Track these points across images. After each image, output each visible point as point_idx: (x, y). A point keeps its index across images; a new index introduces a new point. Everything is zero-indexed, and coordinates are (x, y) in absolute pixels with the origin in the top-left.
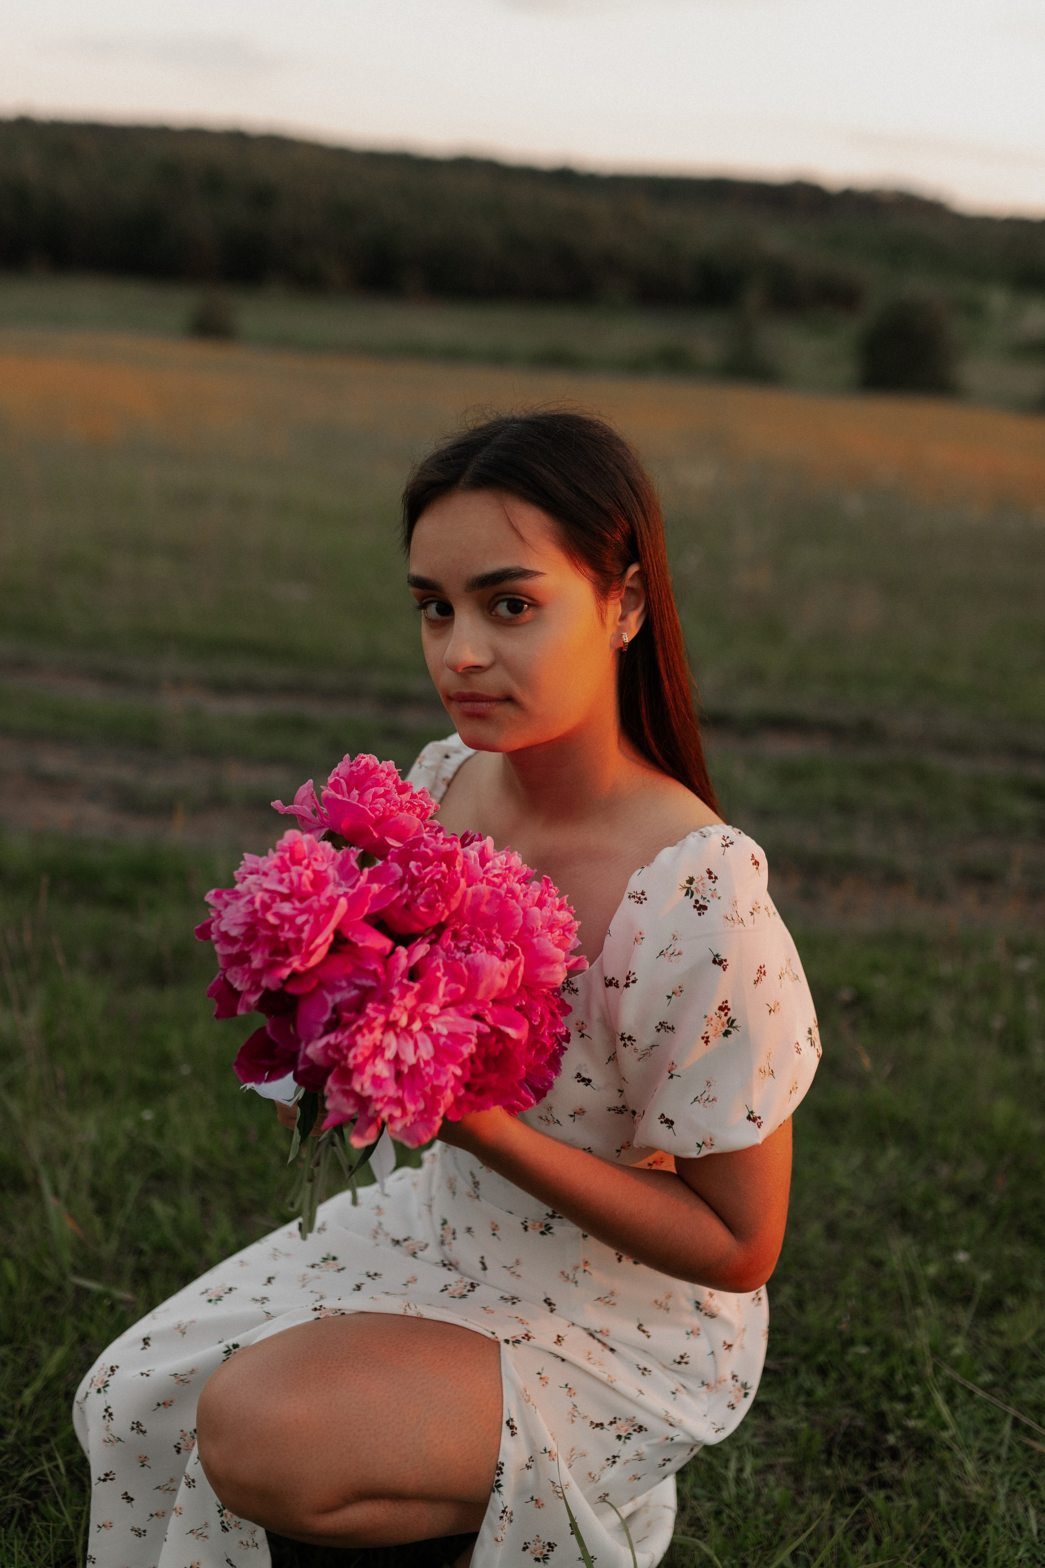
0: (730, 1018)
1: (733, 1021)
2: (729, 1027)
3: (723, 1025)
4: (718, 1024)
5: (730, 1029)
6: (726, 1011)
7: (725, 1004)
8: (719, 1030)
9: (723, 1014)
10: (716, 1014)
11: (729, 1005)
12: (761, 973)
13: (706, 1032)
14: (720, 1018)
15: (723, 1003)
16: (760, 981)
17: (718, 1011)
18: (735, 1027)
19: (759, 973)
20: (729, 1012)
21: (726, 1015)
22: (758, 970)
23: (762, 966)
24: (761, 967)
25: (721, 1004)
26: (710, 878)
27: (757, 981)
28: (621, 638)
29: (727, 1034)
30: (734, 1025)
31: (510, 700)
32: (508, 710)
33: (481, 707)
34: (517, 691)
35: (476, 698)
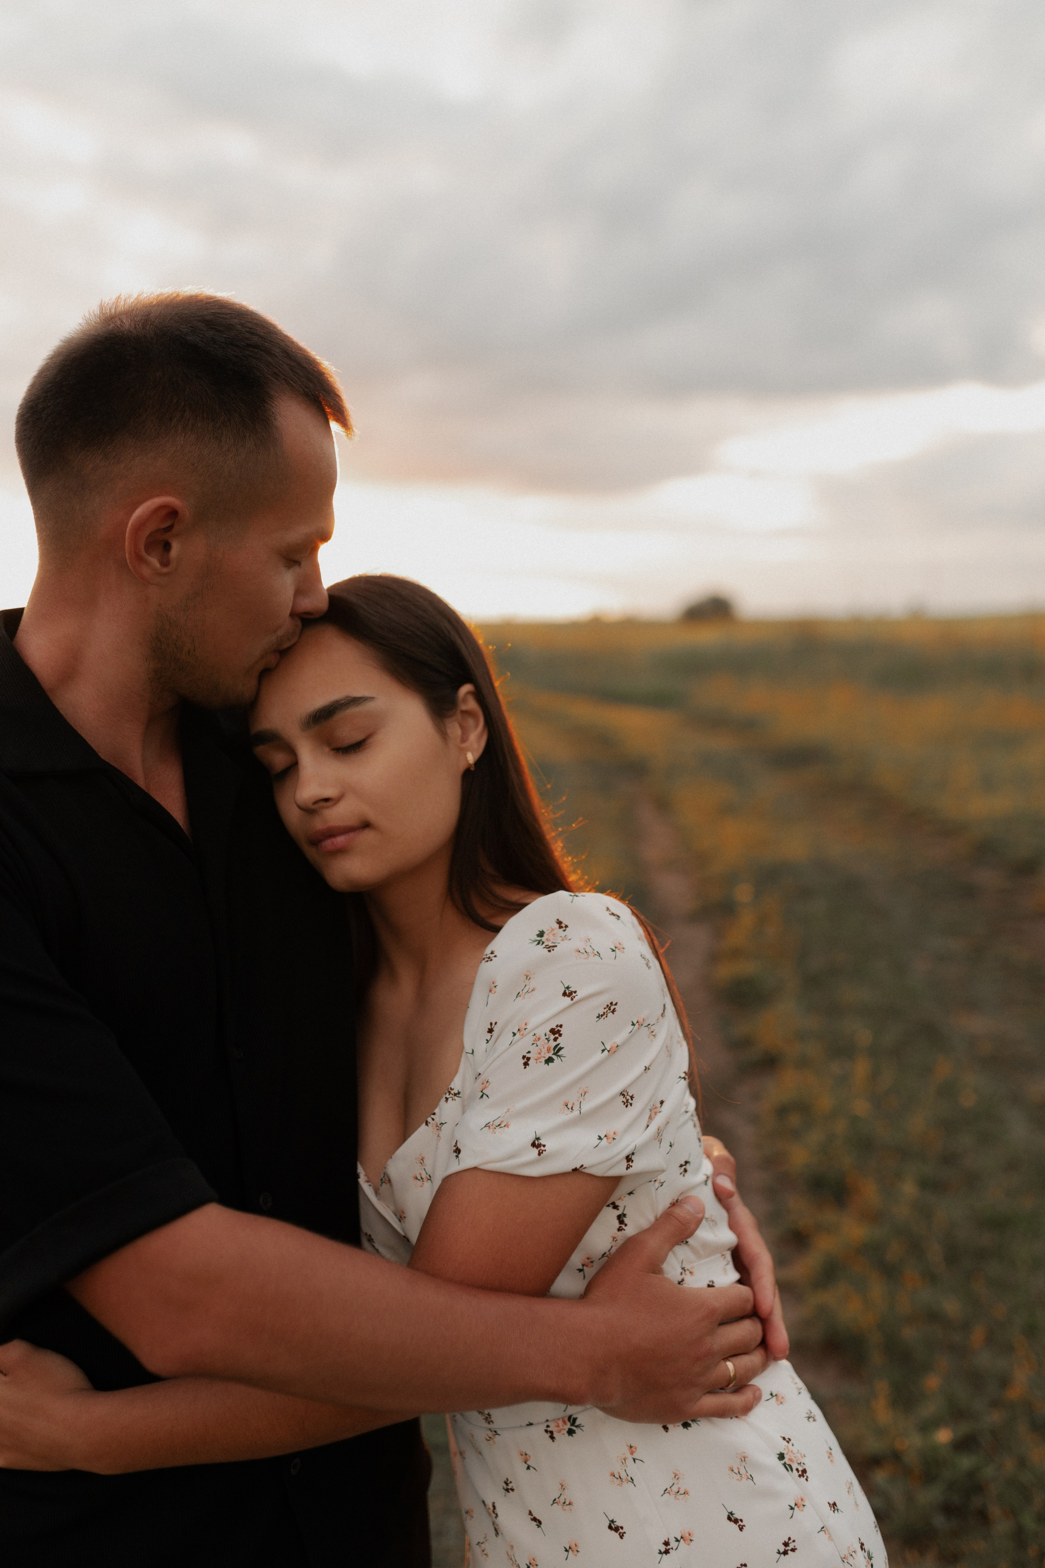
0: (558, 1044)
1: (561, 1049)
2: (553, 1054)
3: (549, 1050)
4: (545, 1048)
5: (554, 1057)
6: (557, 1035)
7: (559, 1028)
8: (542, 1054)
9: (552, 1037)
10: (546, 1035)
11: (563, 1030)
12: (610, 1009)
13: (529, 1052)
14: (548, 1041)
15: (557, 1026)
16: (604, 1016)
17: (548, 1033)
18: (559, 1056)
19: (607, 1009)
20: (559, 1038)
21: (555, 1039)
22: (608, 1006)
23: (614, 1003)
24: (611, 1003)
25: (554, 1027)
26: (561, 927)
27: (602, 1016)
28: (466, 758)
29: (549, 1060)
30: (560, 1054)
31: (366, 825)
32: (368, 837)
33: (341, 840)
34: (371, 814)
35: (333, 832)
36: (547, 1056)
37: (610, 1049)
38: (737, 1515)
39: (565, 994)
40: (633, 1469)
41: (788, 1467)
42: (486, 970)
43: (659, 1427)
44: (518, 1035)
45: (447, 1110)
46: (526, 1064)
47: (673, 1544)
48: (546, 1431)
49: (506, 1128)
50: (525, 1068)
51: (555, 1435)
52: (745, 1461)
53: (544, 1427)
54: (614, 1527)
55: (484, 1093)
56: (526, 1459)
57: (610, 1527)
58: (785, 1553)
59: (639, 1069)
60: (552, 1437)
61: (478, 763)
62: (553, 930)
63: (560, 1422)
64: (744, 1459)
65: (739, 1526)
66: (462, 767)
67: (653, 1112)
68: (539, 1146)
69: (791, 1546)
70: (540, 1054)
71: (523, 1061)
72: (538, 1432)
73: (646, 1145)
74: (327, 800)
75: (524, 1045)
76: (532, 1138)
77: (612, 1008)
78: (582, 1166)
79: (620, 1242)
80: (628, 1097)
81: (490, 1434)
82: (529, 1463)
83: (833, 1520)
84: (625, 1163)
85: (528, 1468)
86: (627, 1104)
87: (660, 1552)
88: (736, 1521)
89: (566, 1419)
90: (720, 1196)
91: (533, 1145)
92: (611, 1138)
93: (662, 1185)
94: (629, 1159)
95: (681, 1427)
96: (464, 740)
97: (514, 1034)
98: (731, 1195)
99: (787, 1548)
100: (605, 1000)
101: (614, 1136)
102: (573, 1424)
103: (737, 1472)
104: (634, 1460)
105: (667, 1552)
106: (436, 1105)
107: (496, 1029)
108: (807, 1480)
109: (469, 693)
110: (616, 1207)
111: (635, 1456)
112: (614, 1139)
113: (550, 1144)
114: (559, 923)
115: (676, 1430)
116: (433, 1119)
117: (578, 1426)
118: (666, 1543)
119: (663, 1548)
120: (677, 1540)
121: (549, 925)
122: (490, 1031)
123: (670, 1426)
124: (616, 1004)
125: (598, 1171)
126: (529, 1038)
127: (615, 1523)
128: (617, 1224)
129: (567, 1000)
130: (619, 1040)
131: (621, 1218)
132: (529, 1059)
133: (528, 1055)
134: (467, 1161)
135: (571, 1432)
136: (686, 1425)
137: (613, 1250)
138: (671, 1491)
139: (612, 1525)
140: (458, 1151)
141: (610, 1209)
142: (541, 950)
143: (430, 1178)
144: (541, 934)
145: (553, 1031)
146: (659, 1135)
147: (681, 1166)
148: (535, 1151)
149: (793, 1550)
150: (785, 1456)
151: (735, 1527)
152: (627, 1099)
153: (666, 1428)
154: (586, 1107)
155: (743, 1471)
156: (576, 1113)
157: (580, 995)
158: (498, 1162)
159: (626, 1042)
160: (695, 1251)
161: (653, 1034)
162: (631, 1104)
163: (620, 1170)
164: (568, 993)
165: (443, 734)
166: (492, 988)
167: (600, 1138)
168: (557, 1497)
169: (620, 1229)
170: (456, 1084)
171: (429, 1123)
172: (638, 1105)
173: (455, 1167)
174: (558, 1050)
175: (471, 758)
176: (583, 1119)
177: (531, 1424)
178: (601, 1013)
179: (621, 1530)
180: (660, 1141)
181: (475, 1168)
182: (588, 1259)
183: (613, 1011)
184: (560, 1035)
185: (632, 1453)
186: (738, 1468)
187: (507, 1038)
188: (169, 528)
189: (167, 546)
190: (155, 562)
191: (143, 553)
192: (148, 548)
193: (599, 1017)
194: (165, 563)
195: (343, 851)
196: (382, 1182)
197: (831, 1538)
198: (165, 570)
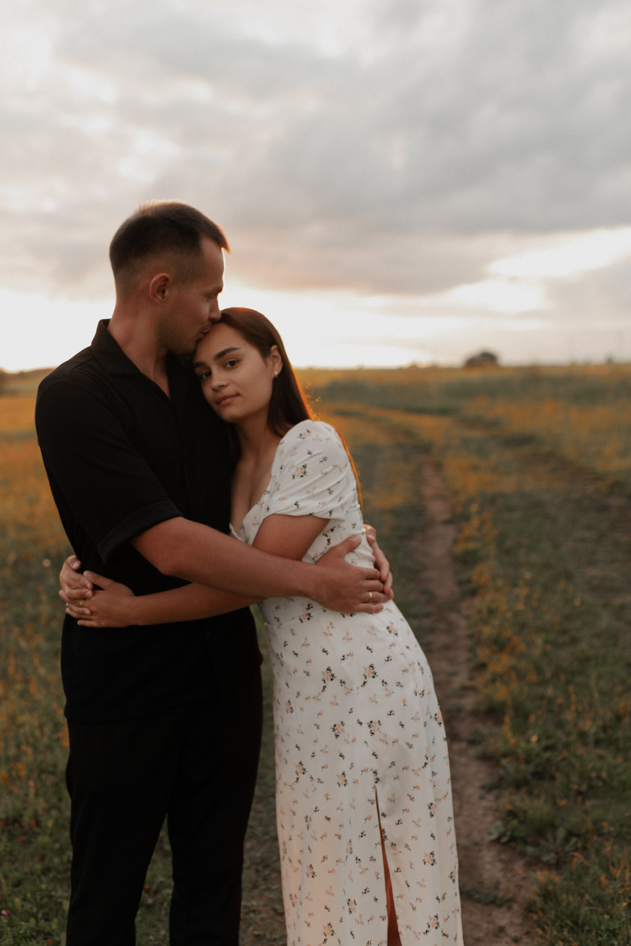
0: (305, 471)
4: (300, 472)
5: (304, 475)
10: (301, 467)
11: (307, 466)
13: (295, 474)
14: (302, 470)
15: (305, 464)
16: (323, 462)
18: (306, 475)
21: (304, 469)
24: (325, 457)
28: (274, 373)
31: (238, 395)
32: (238, 399)
33: (228, 400)
34: (240, 391)
35: (225, 398)
36: (301, 475)
37: (324, 473)
38: (370, 647)
39: (308, 453)
40: (332, 631)
41: (390, 632)
42: (280, 447)
43: (342, 616)
44: (291, 468)
45: (265, 498)
46: (293, 478)
47: (346, 657)
48: (300, 620)
49: (286, 500)
53: (299, 618)
54: (324, 651)
55: (278, 490)
56: (292, 631)
57: (323, 651)
58: (388, 661)
59: (335, 482)
60: (302, 622)
61: (279, 375)
62: (305, 433)
63: (305, 616)
64: (373, 628)
65: (371, 651)
66: (273, 377)
67: (341, 499)
68: (297, 505)
69: (390, 658)
70: (299, 474)
72: (297, 620)
73: (337, 509)
74: (223, 386)
75: (293, 471)
76: (295, 502)
78: (313, 513)
79: (328, 549)
81: (279, 625)
82: (294, 633)
83: (406, 651)
84: (329, 514)
85: (293, 635)
86: (330, 493)
87: (341, 660)
88: (370, 649)
89: (307, 615)
90: (370, 542)
91: (295, 504)
92: (324, 504)
93: (344, 529)
94: (330, 512)
96: (274, 366)
97: (290, 468)
98: (373, 541)
99: (388, 659)
100: (322, 456)
102: (309, 616)
103: (370, 632)
104: (332, 627)
105: (344, 659)
106: (261, 496)
107: (283, 468)
108: (397, 637)
109: (275, 349)
110: (327, 536)
111: (333, 626)
113: (301, 504)
114: (308, 431)
115: (348, 617)
116: (260, 502)
117: (311, 616)
118: (344, 656)
119: (342, 658)
120: (348, 655)
121: (304, 431)
122: (281, 468)
123: (345, 616)
124: (327, 458)
125: (319, 515)
126: (295, 469)
128: (327, 542)
129: (309, 456)
130: (328, 470)
131: (329, 540)
132: (294, 476)
134: (271, 512)
135: (309, 619)
136: (351, 616)
137: (326, 552)
138: (346, 638)
140: (268, 509)
141: (325, 537)
142: (301, 440)
143: (258, 524)
144: (301, 435)
145: (304, 466)
146: (342, 506)
147: (353, 525)
148: (296, 507)
149: (391, 660)
150: (390, 628)
151: (369, 651)
152: (330, 491)
153: (344, 616)
154: (316, 492)
155: (372, 632)
156: (311, 494)
157: (312, 454)
158: (283, 510)
159: (330, 471)
160: (357, 555)
161: (341, 471)
162: (332, 494)
163: (327, 516)
164: (309, 453)
165: (266, 363)
166: (282, 453)
167: (320, 504)
168: (303, 644)
169: (328, 544)
170: (268, 489)
172: (334, 495)
173: (268, 514)
174: (305, 473)
175: (276, 373)
176: (313, 497)
177: (293, 618)
178: (321, 460)
179: (327, 652)
180: (343, 509)
181: (274, 514)
183: (326, 460)
184: (306, 468)
185: (331, 625)
187: (287, 470)
188: (164, 285)
189: (164, 292)
190: (159, 297)
191: (156, 293)
192: (158, 291)
193: (321, 462)
194: (163, 298)
195: (228, 405)
196: (241, 528)
197: (405, 657)
198: (163, 300)
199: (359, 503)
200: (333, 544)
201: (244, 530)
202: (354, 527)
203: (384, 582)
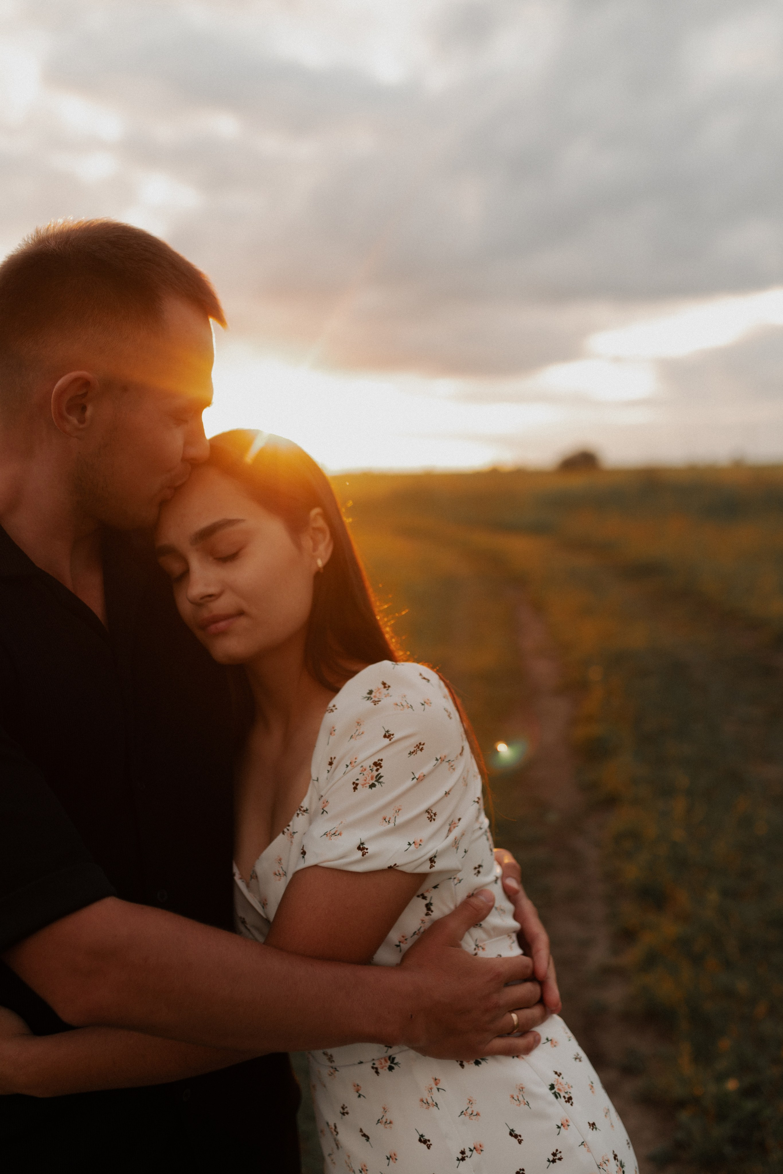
0: (380, 774)
1: (381, 777)
2: (376, 781)
3: (372, 778)
4: (369, 776)
5: (376, 783)
6: (378, 767)
7: (380, 762)
8: (367, 781)
9: (375, 768)
10: (370, 767)
11: (383, 763)
12: (419, 748)
13: (358, 779)
14: (372, 771)
15: (379, 760)
16: (414, 753)
17: (372, 765)
18: (380, 782)
19: (417, 748)
20: (380, 769)
21: (377, 770)
22: (417, 745)
23: (422, 744)
24: (420, 744)
25: (376, 761)
26: (385, 687)
27: (413, 753)
28: (316, 563)
29: (372, 786)
30: (380, 781)
31: (241, 613)
32: (242, 622)
33: (222, 625)
34: (245, 606)
35: (216, 619)
36: (371, 782)
37: (419, 777)
38: (517, 1132)
39: (385, 736)
40: (437, 1097)
41: (557, 1095)
42: (329, 719)
43: (457, 1065)
44: (350, 767)
45: (298, 823)
46: (355, 789)
47: (468, 1153)
48: (373, 1068)
49: (339, 836)
50: (354, 791)
51: (380, 1070)
52: (522, 1090)
53: (371, 1064)
54: (423, 1140)
55: (324, 810)
56: (357, 1088)
57: (420, 1140)
58: (554, 1161)
59: (441, 793)
60: (377, 1072)
61: (326, 567)
62: (379, 689)
63: (383, 1061)
64: (522, 1089)
65: (518, 1140)
66: (313, 571)
67: (452, 825)
68: (364, 849)
69: (558, 1156)
70: (365, 780)
71: (353, 786)
72: (367, 1068)
73: (445, 851)
74: (211, 595)
75: (354, 774)
76: (358, 843)
77: (421, 747)
78: (395, 865)
79: (427, 925)
80: (432, 814)
81: (332, 1070)
82: (360, 1092)
83: (591, 1136)
84: (428, 864)
85: (359, 1096)
86: (431, 819)
87: (458, 1159)
88: (516, 1136)
89: (387, 1059)
90: (509, 893)
91: (359, 848)
92: (418, 844)
93: (460, 882)
94: (432, 860)
95: (474, 1065)
96: (315, 549)
97: (347, 766)
98: (516, 892)
99: (555, 1158)
100: (415, 741)
101: (420, 843)
102: (392, 1062)
103: (517, 1099)
104: (438, 1089)
105: (463, 1159)
106: (290, 819)
107: (335, 762)
108: (572, 1105)
109: (318, 514)
110: (424, 898)
111: (438, 1087)
112: (420, 845)
113: (371, 848)
114: (384, 684)
115: (470, 1067)
116: (288, 830)
117: (396, 1064)
118: (463, 1153)
119: (460, 1156)
120: (471, 1150)
121: (376, 685)
122: (331, 764)
123: (465, 1063)
124: (424, 744)
125: (408, 869)
126: (358, 769)
127: (424, 1137)
128: (425, 910)
129: (387, 741)
130: (425, 770)
131: (428, 906)
132: (357, 784)
133: (357, 782)
134: (310, 860)
135: (391, 1068)
136: (477, 1063)
137: (422, 930)
138: (467, 1113)
139: (422, 1139)
140: (304, 853)
141: (420, 899)
142: (369, 703)
143: (285, 874)
144: (371, 692)
145: (375, 764)
146: (456, 844)
147: (475, 868)
148: (360, 853)
149: (560, 1159)
150: (555, 1086)
151: (515, 1141)
152: (431, 815)
153: (462, 1066)
154: (400, 820)
155: (521, 1098)
156: (392, 825)
157: (395, 738)
158: (333, 861)
159: (430, 773)
160: (486, 931)
161: (453, 768)
162: (434, 820)
163: (425, 868)
164: (388, 735)
165: (298, 546)
166: (332, 731)
167: (410, 844)
168: (380, 1118)
169: (427, 914)
170: (305, 803)
171: (286, 832)
172: (439, 820)
173: (302, 865)
174: (379, 778)
175: (320, 563)
176: (397, 829)
177: (361, 1063)
178: (412, 751)
179: (428, 1143)
180: (457, 848)
181: (316, 866)
182: (403, 937)
183: (422, 750)
184: (381, 767)
185: (436, 1084)
186: (518, 1096)
187: (342, 768)
188: (85, 395)
189: (84, 409)
190: (74, 420)
191: (65, 413)
192: (69, 410)
193: (411, 753)
194: (82, 421)
195: (224, 633)
196: (252, 877)
197: (589, 1151)
198: (81, 426)
199: (488, 815)
200: (436, 914)
201: (258, 881)
202: (479, 872)
203: (542, 983)
